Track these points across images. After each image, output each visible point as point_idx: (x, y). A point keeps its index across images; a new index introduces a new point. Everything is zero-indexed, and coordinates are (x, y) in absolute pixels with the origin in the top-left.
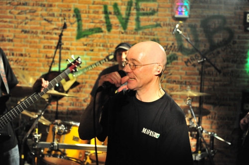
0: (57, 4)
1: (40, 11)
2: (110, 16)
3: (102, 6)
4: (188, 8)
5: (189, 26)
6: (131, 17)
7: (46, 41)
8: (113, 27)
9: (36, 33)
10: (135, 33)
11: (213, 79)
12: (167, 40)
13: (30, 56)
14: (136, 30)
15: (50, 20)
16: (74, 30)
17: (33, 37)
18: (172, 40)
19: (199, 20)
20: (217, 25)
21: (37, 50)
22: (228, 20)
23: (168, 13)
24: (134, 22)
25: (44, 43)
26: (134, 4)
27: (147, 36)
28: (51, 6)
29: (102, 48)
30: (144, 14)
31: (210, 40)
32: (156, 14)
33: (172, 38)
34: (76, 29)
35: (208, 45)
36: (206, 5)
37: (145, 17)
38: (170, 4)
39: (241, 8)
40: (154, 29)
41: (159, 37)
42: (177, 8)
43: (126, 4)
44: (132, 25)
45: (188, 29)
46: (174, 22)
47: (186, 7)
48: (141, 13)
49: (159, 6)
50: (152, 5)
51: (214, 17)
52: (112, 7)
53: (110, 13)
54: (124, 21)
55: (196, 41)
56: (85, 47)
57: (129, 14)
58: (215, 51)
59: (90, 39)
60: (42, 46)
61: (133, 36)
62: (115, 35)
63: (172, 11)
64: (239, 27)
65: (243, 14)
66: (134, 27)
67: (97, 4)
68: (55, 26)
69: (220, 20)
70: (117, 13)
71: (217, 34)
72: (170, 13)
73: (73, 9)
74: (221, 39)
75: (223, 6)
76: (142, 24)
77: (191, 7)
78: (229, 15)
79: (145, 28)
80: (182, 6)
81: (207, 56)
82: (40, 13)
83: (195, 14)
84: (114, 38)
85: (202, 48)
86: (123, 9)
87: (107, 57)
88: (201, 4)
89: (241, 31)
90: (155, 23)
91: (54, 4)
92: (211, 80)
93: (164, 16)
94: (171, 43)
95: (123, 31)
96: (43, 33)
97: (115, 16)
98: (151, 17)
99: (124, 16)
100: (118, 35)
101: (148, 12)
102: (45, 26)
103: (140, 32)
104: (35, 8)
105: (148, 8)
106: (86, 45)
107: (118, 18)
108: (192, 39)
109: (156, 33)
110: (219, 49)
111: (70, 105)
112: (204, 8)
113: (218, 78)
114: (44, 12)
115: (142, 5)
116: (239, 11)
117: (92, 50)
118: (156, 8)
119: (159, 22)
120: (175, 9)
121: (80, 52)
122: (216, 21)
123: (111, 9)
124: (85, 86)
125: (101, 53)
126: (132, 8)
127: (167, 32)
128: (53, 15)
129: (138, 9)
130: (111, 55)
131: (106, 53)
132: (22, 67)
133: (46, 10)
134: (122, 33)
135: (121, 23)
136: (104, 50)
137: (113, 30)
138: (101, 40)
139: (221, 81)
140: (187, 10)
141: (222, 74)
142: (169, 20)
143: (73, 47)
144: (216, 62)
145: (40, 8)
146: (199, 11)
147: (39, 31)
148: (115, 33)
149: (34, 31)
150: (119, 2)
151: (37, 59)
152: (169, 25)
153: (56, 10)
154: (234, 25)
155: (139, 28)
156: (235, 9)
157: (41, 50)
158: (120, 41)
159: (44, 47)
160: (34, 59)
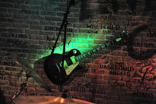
7: (47, 21)
8: (120, 8)
9: (37, 13)
10: (144, 14)
13: (30, 38)
16: (77, 11)
17: (34, 17)
21: (38, 31)
24: (144, 2)
25: (45, 24)
29: (106, 30)
34: (79, 9)
44: (141, 5)
56: (89, 29)
59: (94, 20)
60: (44, 26)
62: (122, 16)
66: (144, 7)
68: (57, 6)
76: (153, 4)
84: (120, 19)
95: (131, 12)
102: (46, 6)
103: (151, 12)
106: (90, 27)
111: (72, 90)
117: (97, 32)
121: (84, 34)
124: (87, 70)
125: (105, 35)
130: (118, 38)
131: (111, 36)
132: (22, 49)
134: (130, 14)
135: (129, 2)
136: (109, 32)
137: (120, 11)
143: (76, 28)
147: (40, 11)
149: (36, 11)
151: (38, 41)
155: (149, 8)
157: (42, 31)
158: (127, 22)
159: (46, 27)
160: (35, 40)
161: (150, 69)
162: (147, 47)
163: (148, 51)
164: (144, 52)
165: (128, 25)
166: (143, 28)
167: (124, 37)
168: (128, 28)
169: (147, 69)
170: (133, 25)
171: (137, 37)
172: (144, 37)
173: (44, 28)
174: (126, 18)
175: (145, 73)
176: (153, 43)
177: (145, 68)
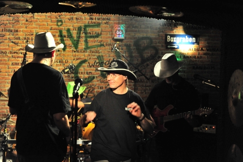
0: (21, 29)
1: (8, 35)
2: (65, 39)
3: (58, 31)
4: (124, 32)
5: (125, 45)
6: (81, 39)
7: (14, 59)
8: (67, 47)
9: (5, 53)
10: (84, 52)
11: (144, 85)
12: (109, 57)
14: (85, 49)
15: (17, 42)
17: (3, 56)
18: (113, 57)
19: (133, 40)
20: (146, 45)
21: (7, 66)
22: (154, 41)
23: (109, 35)
24: (83, 43)
25: (12, 61)
26: (83, 29)
27: (93, 54)
28: (17, 31)
29: (59, 63)
30: (91, 37)
31: (142, 56)
32: (100, 37)
33: (112, 54)
35: (140, 59)
36: (137, 29)
37: (92, 39)
38: (110, 29)
39: (162, 31)
40: (99, 48)
41: (103, 54)
42: (116, 32)
43: (77, 29)
44: (82, 45)
45: (125, 48)
46: (114, 43)
47: (122, 31)
48: (88, 36)
49: (102, 31)
50: (97, 30)
51: (143, 38)
52: (66, 31)
53: (65, 36)
54: (76, 42)
55: (131, 56)
57: (79, 37)
58: (145, 64)
60: (11, 63)
61: (83, 54)
62: (69, 53)
63: (112, 34)
64: (162, 45)
65: (164, 36)
66: (84, 47)
67: (54, 29)
68: (20, 47)
69: (148, 41)
70: (70, 36)
71: (146, 51)
72: (111, 36)
73: (35, 34)
74: (149, 55)
75: (149, 30)
76: (90, 44)
77: (126, 31)
78: (154, 37)
79: (92, 48)
80: (119, 30)
81: (139, 68)
82: (8, 37)
83: (129, 36)
84: (68, 55)
85: (135, 62)
86: (74, 33)
87: (64, 70)
88: (133, 29)
89: (163, 48)
90: (99, 44)
91: (19, 30)
92: (143, 86)
93: (106, 38)
94: (112, 58)
95: (75, 50)
96: (11, 53)
97: (69, 39)
98: (96, 39)
99: (75, 39)
100: (71, 54)
101: (94, 35)
102: (12, 47)
103: (88, 50)
104: (4, 33)
105: (94, 32)
107: (71, 40)
108: (127, 55)
109: (100, 51)
110: (148, 62)
112: (136, 31)
113: (148, 84)
114: (11, 36)
115: (89, 30)
116: (161, 33)
118: (100, 32)
119: (102, 43)
120: (114, 33)
122: (145, 41)
123: (65, 33)
125: (58, 68)
126: (82, 32)
127: (109, 50)
128: (19, 38)
129: (86, 33)
130: (67, 69)
131: (62, 68)
133: (13, 35)
134: (75, 52)
135: (73, 43)
136: (60, 65)
137: (67, 49)
138: (58, 57)
139: (150, 86)
140: (123, 34)
141: (150, 81)
142: (110, 41)
144: (146, 72)
145: (8, 33)
146: (133, 34)
147: (8, 51)
148: (69, 51)
149: (4, 51)
150: (71, 28)
151: (7, 74)
152: (110, 45)
153: (21, 35)
154: (158, 44)
155: (87, 48)
156: (158, 32)
157: (10, 66)
158: (73, 58)
159: (13, 64)
160: (4, 74)
161: (91, 90)
162: (88, 74)
163: (89, 77)
164: (86, 78)
165: (74, 60)
166: (84, 61)
167: (71, 68)
168: (74, 62)
169: (89, 91)
170: (77, 59)
171: (80, 68)
172: (85, 68)
173: (11, 64)
174: (72, 54)
175: (88, 94)
176: (92, 71)
177: (87, 90)
